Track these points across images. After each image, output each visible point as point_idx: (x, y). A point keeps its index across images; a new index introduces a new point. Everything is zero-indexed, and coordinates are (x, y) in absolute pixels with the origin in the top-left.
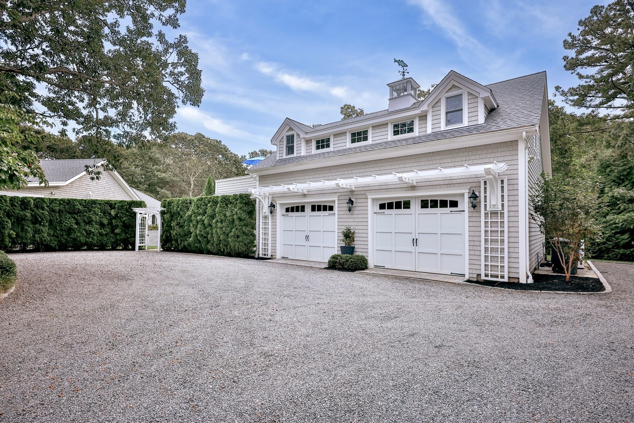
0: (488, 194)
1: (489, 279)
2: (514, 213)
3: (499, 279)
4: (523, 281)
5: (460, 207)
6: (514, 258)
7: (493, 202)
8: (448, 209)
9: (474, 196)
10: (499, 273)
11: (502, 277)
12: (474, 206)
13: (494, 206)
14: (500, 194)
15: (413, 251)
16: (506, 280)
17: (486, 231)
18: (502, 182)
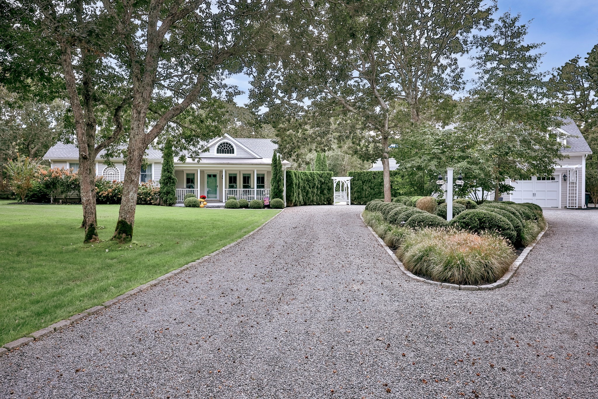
0: (570, 176)
1: (570, 208)
2: (580, 183)
3: (574, 208)
4: (583, 207)
5: (556, 180)
6: (580, 200)
7: (573, 179)
8: (551, 181)
9: (565, 176)
10: (574, 205)
11: (576, 207)
12: (565, 180)
13: (573, 180)
14: (575, 176)
15: (533, 199)
16: (577, 207)
17: (569, 190)
18: (576, 171)
